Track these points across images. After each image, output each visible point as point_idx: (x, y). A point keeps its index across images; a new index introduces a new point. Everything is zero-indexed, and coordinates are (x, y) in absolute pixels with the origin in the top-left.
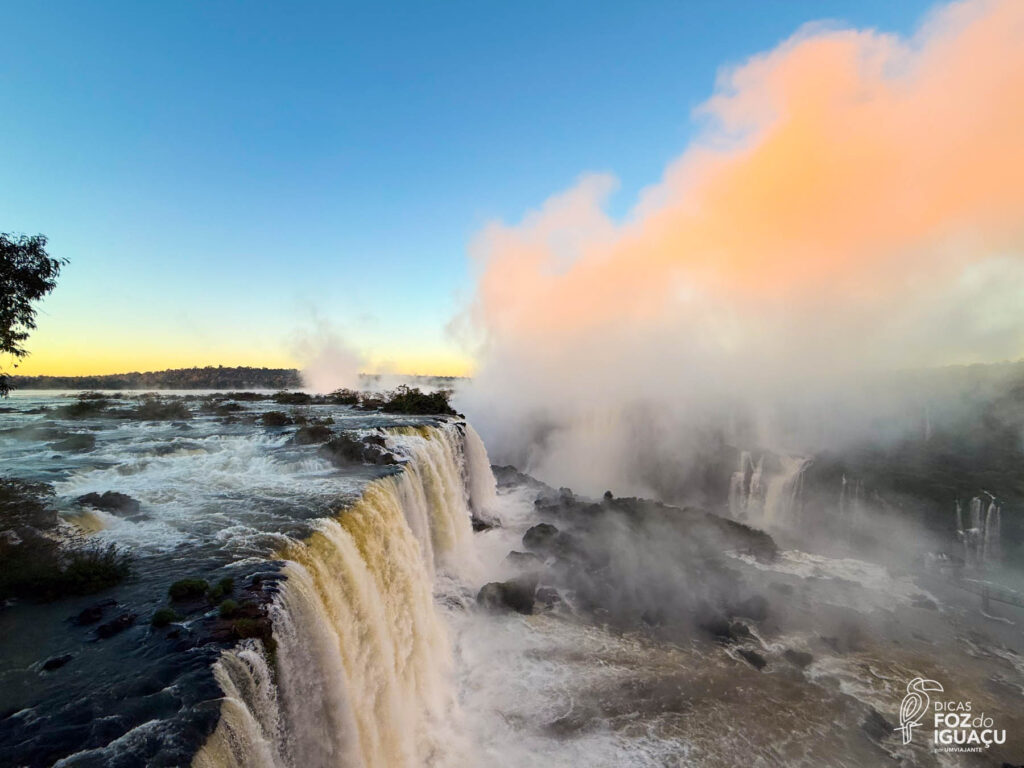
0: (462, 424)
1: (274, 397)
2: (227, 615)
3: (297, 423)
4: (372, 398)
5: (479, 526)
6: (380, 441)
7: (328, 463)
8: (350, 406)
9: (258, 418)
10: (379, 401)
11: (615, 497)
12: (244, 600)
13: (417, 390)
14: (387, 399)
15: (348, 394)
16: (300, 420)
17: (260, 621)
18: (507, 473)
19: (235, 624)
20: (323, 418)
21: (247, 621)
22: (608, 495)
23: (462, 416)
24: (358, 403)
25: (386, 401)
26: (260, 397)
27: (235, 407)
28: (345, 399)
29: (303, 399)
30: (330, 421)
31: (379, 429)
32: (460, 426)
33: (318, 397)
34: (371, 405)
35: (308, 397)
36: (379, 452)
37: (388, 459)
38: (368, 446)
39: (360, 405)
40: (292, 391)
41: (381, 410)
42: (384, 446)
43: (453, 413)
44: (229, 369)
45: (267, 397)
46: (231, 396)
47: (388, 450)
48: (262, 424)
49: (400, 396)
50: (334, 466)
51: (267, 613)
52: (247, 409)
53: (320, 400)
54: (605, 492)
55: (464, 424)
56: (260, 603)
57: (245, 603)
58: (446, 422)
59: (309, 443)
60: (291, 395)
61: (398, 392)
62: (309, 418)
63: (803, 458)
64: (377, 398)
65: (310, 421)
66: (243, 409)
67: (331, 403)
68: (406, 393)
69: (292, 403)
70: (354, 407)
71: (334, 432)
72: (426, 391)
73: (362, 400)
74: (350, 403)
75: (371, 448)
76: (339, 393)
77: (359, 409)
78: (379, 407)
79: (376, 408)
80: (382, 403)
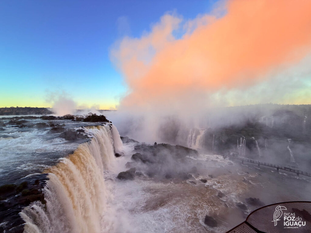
0: (111, 124)
1: (41, 118)
2: (24, 195)
4: (79, 117)
6: (83, 131)
7: (64, 139)
8: (71, 120)
9: (34, 125)
11: (157, 144)
12: (32, 189)
13: (95, 114)
14: (85, 117)
15: (70, 116)
17: (39, 195)
19: (28, 197)
21: (34, 195)
22: (156, 143)
23: (111, 122)
25: (84, 118)
26: (35, 118)
27: (24, 122)
28: (70, 118)
30: (64, 125)
31: (82, 127)
33: (58, 117)
34: (79, 120)
35: (55, 117)
36: (82, 135)
38: (78, 133)
39: (75, 120)
40: (48, 115)
42: (84, 133)
43: (108, 121)
44: (21, 108)
45: (38, 118)
46: (22, 117)
48: (36, 127)
49: (89, 116)
51: (42, 192)
52: (30, 122)
53: (60, 118)
54: (155, 142)
55: (112, 125)
56: (39, 188)
57: (32, 190)
58: (105, 124)
60: (48, 117)
61: (89, 115)
62: (55, 124)
64: (81, 117)
65: (56, 125)
66: (28, 122)
67: (64, 119)
68: (91, 115)
69: (48, 120)
70: (73, 120)
71: (65, 129)
73: (75, 118)
74: (71, 119)
75: (79, 133)
76: (67, 116)
77: (75, 121)
78: (82, 120)
79: (81, 120)
80: (83, 119)
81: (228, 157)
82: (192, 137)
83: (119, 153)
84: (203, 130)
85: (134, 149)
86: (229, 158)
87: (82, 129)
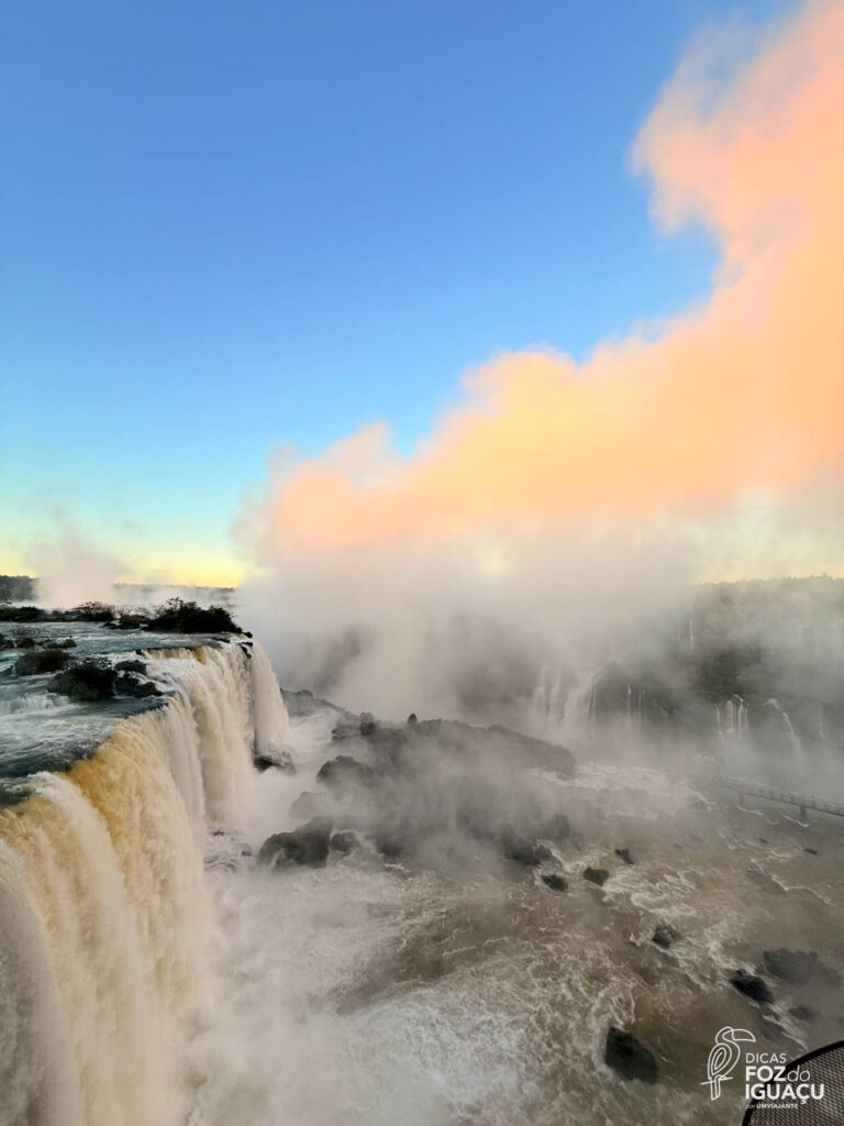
0: (247, 643)
3: (20, 646)
4: (132, 613)
5: (263, 763)
6: (140, 668)
8: (102, 624)
10: (143, 617)
11: (419, 719)
14: (153, 614)
15: (100, 608)
16: (26, 643)
18: (301, 699)
22: (413, 717)
23: (249, 635)
24: (113, 619)
25: (152, 618)
28: (96, 615)
29: (33, 615)
30: (70, 644)
31: (139, 652)
32: (247, 647)
33: (55, 612)
34: (129, 623)
35: (41, 612)
36: (137, 681)
37: (150, 689)
38: (122, 674)
39: (116, 623)
40: (17, 605)
41: (145, 629)
42: (145, 674)
43: (238, 631)
47: (149, 678)
49: (170, 612)
50: (72, 702)
53: (59, 617)
54: (410, 714)
55: (250, 644)
58: (228, 642)
59: (37, 673)
60: (15, 610)
61: (168, 607)
64: (140, 614)
65: (41, 643)
67: (75, 620)
68: (178, 607)
69: (16, 621)
70: (107, 625)
71: (74, 658)
72: (204, 605)
73: (119, 617)
74: (102, 620)
75: (126, 676)
76: (88, 608)
77: (114, 627)
78: (142, 625)
79: (136, 626)
80: (146, 620)
83: (274, 757)
85: (329, 740)
87: (137, 661)
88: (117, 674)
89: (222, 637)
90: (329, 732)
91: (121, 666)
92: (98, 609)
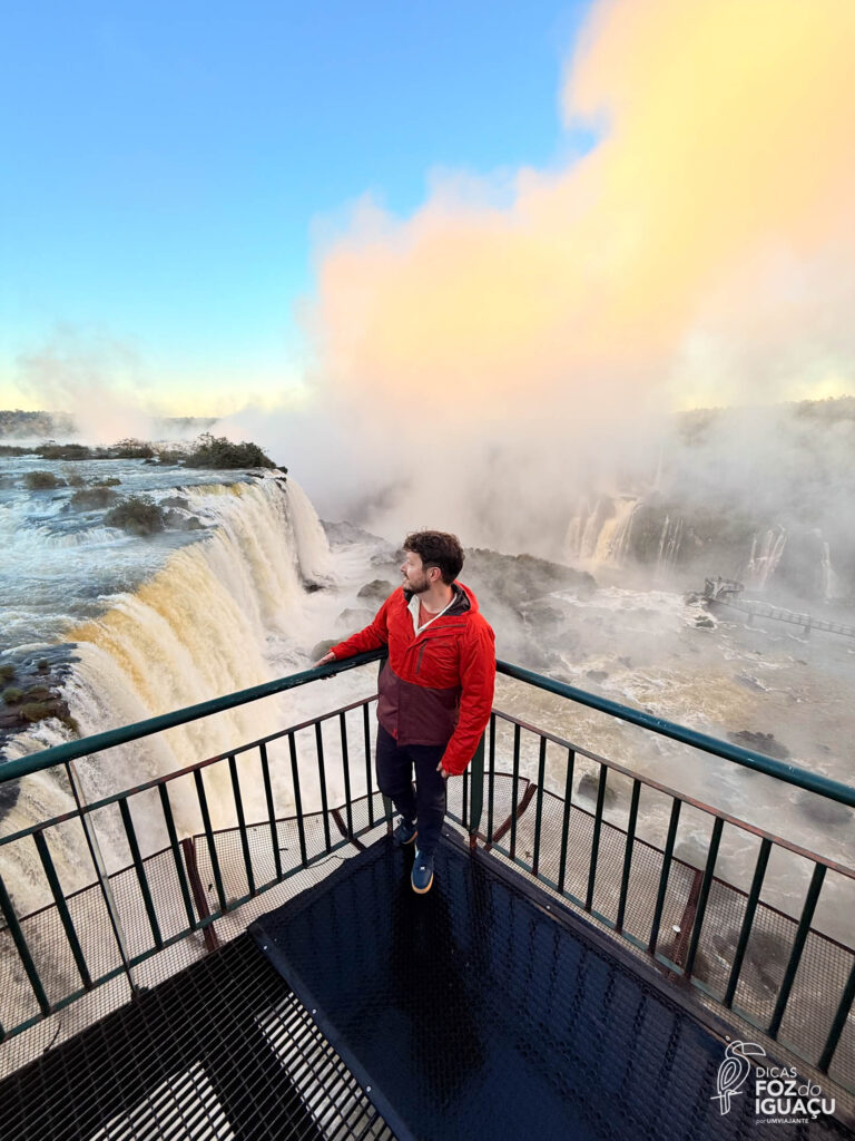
0: (281, 479)
1: (37, 451)
2: (11, 702)
3: (72, 484)
4: (170, 449)
6: (183, 503)
7: (119, 532)
8: (143, 461)
10: (180, 453)
12: (30, 686)
13: (224, 439)
14: (190, 452)
15: (138, 445)
16: (77, 482)
17: (53, 704)
19: (23, 709)
20: (105, 478)
21: (37, 705)
23: (284, 470)
24: (152, 455)
25: (188, 454)
28: (135, 452)
29: (78, 453)
31: (179, 489)
33: (99, 449)
34: (169, 460)
35: (85, 449)
36: (181, 516)
39: (156, 460)
41: (183, 465)
43: (272, 466)
45: (29, 451)
47: (194, 513)
49: (204, 448)
51: (59, 695)
53: (103, 455)
55: (284, 480)
56: (50, 686)
57: (32, 689)
58: (262, 477)
59: (91, 510)
61: (201, 443)
63: (635, 499)
64: (177, 449)
67: (117, 457)
68: (211, 443)
69: (64, 458)
70: (148, 462)
71: (120, 495)
73: (157, 453)
74: (142, 457)
75: (171, 511)
76: (127, 444)
77: (155, 464)
78: (181, 462)
79: (175, 463)
80: (183, 457)
81: (703, 599)
82: (583, 524)
83: (318, 581)
84: (628, 500)
85: (369, 567)
86: (704, 602)
88: (162, 510)
89: (256, 472)
90: (368, 559)
91: (163, 502)
92: (136, 445)
